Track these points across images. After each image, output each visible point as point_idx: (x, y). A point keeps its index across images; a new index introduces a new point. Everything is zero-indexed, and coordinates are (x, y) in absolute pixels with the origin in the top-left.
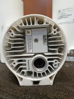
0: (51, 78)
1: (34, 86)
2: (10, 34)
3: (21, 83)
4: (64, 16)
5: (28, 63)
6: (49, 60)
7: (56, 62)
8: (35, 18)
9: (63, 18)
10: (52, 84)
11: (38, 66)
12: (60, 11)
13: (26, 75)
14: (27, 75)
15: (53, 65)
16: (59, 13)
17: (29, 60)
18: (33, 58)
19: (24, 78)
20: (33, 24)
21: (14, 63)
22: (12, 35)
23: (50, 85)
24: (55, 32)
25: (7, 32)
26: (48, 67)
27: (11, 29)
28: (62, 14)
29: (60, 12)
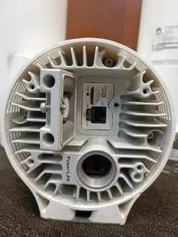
0: (122, 206)
1: (77, 223)
2: (27, 86)
3: (45, 212)
4: (170, 43)
5: (68, 164)
6: (121, 160)
7: (139, 167)
8: (97, 48)
9: (165, 48)
10: (123, 222)
11: (93, 172)
12: (159, 29)
13: (58, 192)
14: (61, 192)
15: (132, 175)
16: (158, 34)
17: (69, 158)
18: (81, 154)
19: (54, 199)
20: (90, 63)
21: (32, 161)
22: (33, 87)
23: (119, 225)
24: (145, 92)
25: (20, 79)
26: (116, 179)
27: (29, 73)
28: (164, 39)
29: (159, 32)
